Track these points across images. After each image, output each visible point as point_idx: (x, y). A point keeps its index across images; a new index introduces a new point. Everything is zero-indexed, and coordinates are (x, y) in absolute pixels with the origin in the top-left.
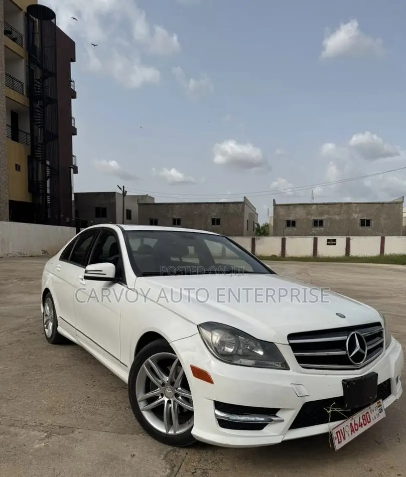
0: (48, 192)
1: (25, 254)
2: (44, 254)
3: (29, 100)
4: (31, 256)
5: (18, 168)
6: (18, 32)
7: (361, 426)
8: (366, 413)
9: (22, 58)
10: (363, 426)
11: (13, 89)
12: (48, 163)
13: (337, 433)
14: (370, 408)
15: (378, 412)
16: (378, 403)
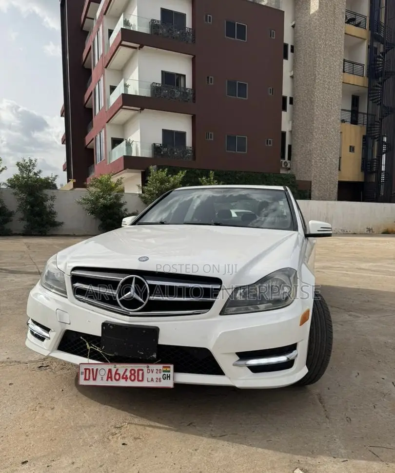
0: (383, 169)
1: (348, 231)
2: (368, 232)
3: (368, 79)
4: (355, 234)
5: (352, 149)
6: (362, 16)
7: (126, 379)
8: (139, 370)
9: (365, 39)
10: (129, 380)
11: (353, 74)
12: (385, 139)
13: (86, 369)
14: (148, 367)
15: (160, 375)
16: (164, 367)
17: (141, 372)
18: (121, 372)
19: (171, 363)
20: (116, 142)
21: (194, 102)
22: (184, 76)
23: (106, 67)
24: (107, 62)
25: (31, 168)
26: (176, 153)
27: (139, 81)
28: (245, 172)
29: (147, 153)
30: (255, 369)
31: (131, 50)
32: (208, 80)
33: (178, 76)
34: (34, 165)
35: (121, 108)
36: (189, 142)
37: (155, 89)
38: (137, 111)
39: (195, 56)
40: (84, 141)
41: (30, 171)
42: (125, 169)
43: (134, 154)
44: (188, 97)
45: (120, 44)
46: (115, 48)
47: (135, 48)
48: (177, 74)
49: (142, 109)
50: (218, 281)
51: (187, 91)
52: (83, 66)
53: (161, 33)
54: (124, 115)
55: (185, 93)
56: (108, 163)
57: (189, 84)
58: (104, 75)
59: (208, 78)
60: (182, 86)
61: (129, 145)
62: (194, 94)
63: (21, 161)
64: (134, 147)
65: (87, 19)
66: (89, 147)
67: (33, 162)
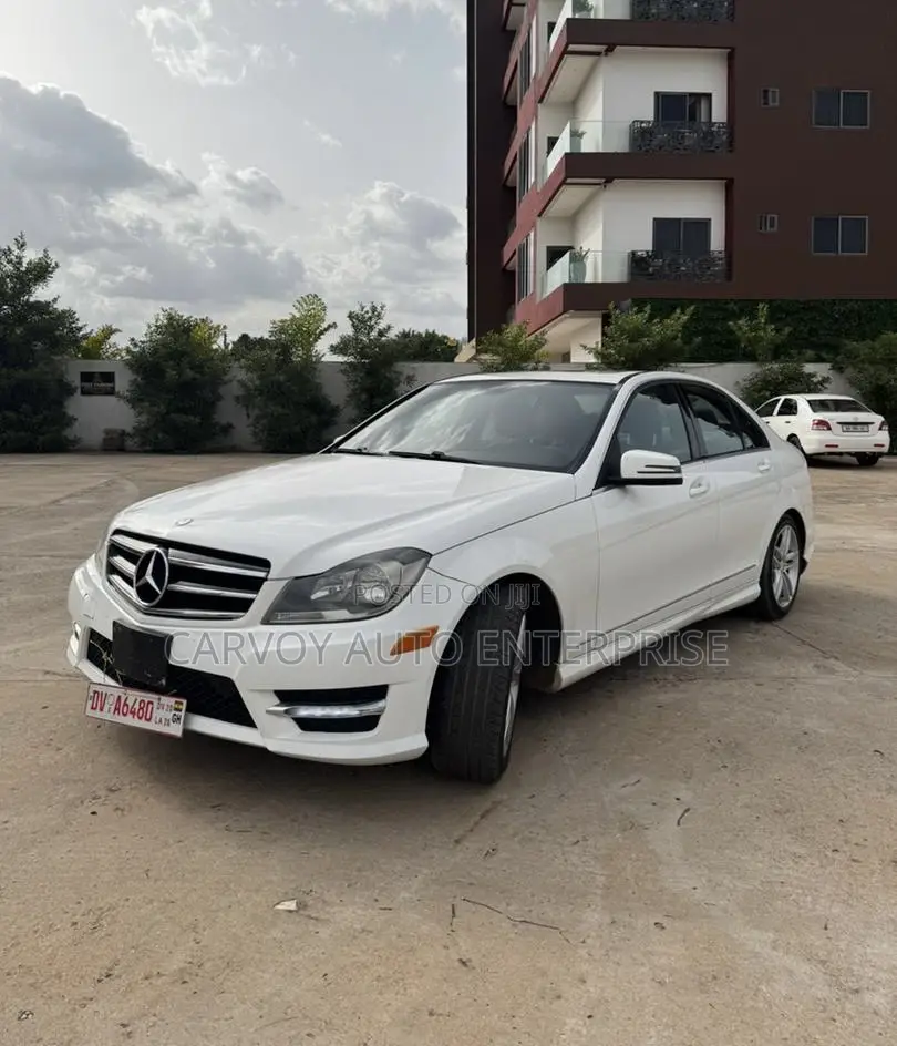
7: (134, 714)
8: (149, 703)
10: (137, 717)
13: (95, 692)
14: (159, 699)
15: (170, 715)
16: (176, 702)
17: (150, 706)
18: (130, 703)
19: (184, 697)
20: (554, 255)
21: (731, 151)
22: (709, 96)
23: (541, 101)
24: (542, 90)
25: (373, 323)
26: (683, 269)
27: (604, 122)
28: (857, 301)
29: (617, 273)
30: (307, 725)
31: (589, 60)
32: (766, 97)
33: (693, 99)
34: (379, 316)
35: (563, 183)
36: (717, 241)
37: (640, 134)
38: (598, 187)
39: (733, 49)
40: (500, 257)
41: (371, 328)
42: (564, 312)
43: (589, 279)
44: (717, 142)
45: (565, 52)
46: (556, 59)
47: (598, 54)
48: (691, 95)
49: (609, 180)
50: (264, 564)
51: (715, 129)
52: (505, 103)
53: (653, 15)
54: (571, 196)
55: (709, 133)
56: (538, 300)
57: (719, 113)
58: (537, 118)
59: (766, 92)
60: (704, 118)
61: (578, 260)
62: (731, 135)
63: (357, 309)
64: (589, 262)
65: (513, 8)
66: (509, 267)
67: (379, 309)
